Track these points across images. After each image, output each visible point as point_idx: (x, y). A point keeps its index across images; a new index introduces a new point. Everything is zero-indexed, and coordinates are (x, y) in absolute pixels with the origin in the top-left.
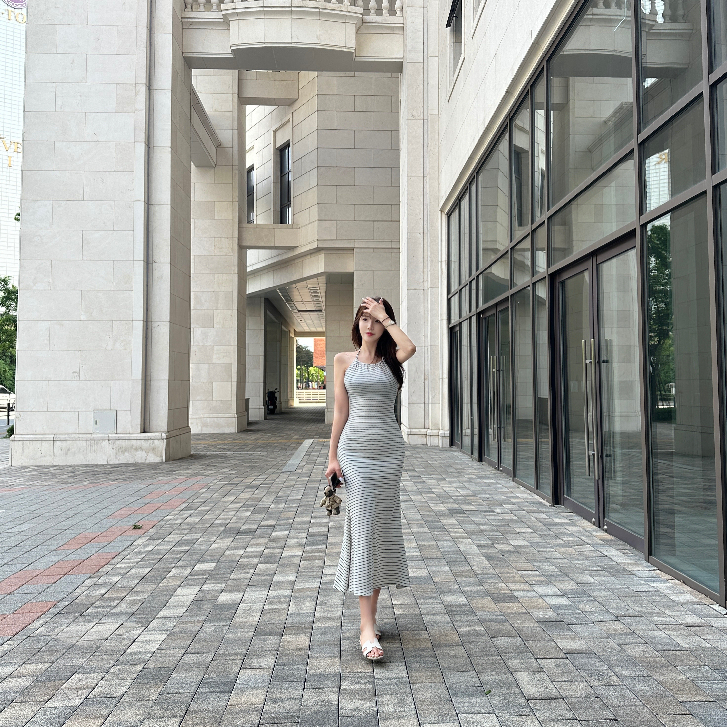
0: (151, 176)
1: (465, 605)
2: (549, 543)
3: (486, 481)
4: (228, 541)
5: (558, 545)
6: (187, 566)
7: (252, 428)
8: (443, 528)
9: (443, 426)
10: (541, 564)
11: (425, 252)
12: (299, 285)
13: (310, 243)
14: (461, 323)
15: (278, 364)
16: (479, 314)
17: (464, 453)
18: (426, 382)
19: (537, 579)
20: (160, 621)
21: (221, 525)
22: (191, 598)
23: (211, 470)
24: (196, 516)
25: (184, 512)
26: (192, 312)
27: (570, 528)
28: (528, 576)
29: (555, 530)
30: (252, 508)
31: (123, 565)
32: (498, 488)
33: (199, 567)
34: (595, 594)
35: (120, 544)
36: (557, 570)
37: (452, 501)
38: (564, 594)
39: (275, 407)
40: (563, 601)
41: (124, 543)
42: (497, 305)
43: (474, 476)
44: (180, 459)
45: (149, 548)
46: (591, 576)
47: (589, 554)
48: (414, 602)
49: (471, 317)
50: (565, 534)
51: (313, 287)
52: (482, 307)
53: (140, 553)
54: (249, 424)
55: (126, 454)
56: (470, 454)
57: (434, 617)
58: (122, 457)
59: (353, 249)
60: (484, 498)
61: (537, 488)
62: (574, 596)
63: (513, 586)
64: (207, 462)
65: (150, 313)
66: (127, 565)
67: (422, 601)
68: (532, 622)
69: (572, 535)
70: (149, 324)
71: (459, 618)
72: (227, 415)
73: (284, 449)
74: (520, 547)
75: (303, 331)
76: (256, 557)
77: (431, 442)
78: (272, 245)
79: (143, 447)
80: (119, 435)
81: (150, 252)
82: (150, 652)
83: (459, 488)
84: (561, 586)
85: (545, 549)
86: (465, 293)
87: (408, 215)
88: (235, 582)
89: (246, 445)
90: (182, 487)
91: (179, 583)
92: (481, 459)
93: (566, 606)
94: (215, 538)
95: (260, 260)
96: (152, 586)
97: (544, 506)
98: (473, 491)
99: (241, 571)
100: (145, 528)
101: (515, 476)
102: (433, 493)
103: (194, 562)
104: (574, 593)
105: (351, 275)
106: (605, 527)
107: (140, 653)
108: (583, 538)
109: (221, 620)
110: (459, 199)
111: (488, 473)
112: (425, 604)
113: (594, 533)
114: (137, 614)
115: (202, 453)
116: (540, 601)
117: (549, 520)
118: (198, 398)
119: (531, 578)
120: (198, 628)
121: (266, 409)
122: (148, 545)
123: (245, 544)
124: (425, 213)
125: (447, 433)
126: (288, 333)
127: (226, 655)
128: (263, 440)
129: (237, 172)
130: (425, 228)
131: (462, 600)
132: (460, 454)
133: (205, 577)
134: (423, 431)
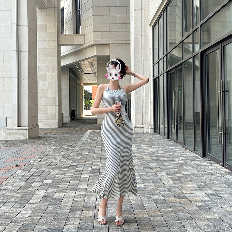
0: (19, 12)
1: (162, 200)
2: (200, 173)
3: (171, 147)
4: (57, 171)
5: (205, 174)
6: (40, 181)
7: (65, 126)
8: (150, 167)
9: (151, 124)
10: (197, 182)
11: (142, 44)
12: (85, 62)
13: (89, 42)
14: (159, 77)
15: (76, 98)
16: (167, 72)
17: (160, 135)
18: (143, 104)
19: (195, 188)
20: (29, 205)
21: (54, 165)
22: (42, 195)
23: (48, 142)
24: (43, 161)
25: (38, 160)
26: (38, 74)
27: (210, 167)
28: (191, 187)
29: (203, 168)
30: (67, 158)
31: (12, 181)
32: (177, 150)
33: (45, 182)
34: (222, 196)
35: (10, 173)
36: (204, 185)
37: (155, 156)
38: (208, 196)
39: (75, 117)
40: (208, 198)
41: (12, 172)
42: (176, 67)
43: (165, 145)
44: (34, 138)
45: (23, 174)
46: (220, 188)
47: (219, 178)
48: (140, 198)
49: (164, 74)
50: (208, 169)
51: (91, 63)
52: (169, 69)
53: (19, 176)
54: (63, 124)
55: (11, 136)
56: (163, 136)
57: (149, 204)
58: (9, 137)
59: (109, 44)
60: (170, 154)
61: (195, 150)
62: (212, 196)
63: (184, 192)
64: (46, 139)
65: (20, 74)
66: (14, 181)
67: (143, 198)
68: (193, 207)
69: (211, 170)
70: (20, 79)
71: (160, 205)
72: (54, 120)
73: (79, 134)
74: (187, 175)
75: (87, 83)
76: (69, 178)
77: (145, 131)
78: (73, 43)
79: (18, 133)
80: (8, 128)
81: (19, 47)
82: (25, 218)
83: (158, 150)
84: (206, 192)
85: (199, 176)
86: (161, 63)
87: (134, 27)
88: (61, 188)
89: (62, 133)
90: (36, 149)
91: (37, 189)
92: (168, 138)
93: (209, 200)
94: (51, 170)
95: (67, 50)
96: (25, 190)
97: (198, 158)
98: (165, 152)
99: (63, 184)
100: (21, 166)
101: (184, 145)
102: (146, 153)
103: (43, 180)
104: (213, 195)
105: (109, 56)
106: (227, 166)
107: (22, 218)
108: (216, 171)
109: (56, 205)
110: (158, 19)
111: (172, 143)
112: (144, 199)
113: (221, 169)
114: (19, 202)
115: (43, 136)
116: (197, 198)
117: (200, 164)
118: (41, 112)
119: (192, 188)
120: (46, 208)
121: (71, 118)
122: (23, 173)
123: (65, 173)
124: (142, 26)
125: (153, 127)
126: (80, 84)
127: (59, 219)
128: (70, 131)
129: (56, 10)
130: (142, 33)
131: (161, 198)
132: (159, 136)
133: (48, 186)
134: (142, 126)
